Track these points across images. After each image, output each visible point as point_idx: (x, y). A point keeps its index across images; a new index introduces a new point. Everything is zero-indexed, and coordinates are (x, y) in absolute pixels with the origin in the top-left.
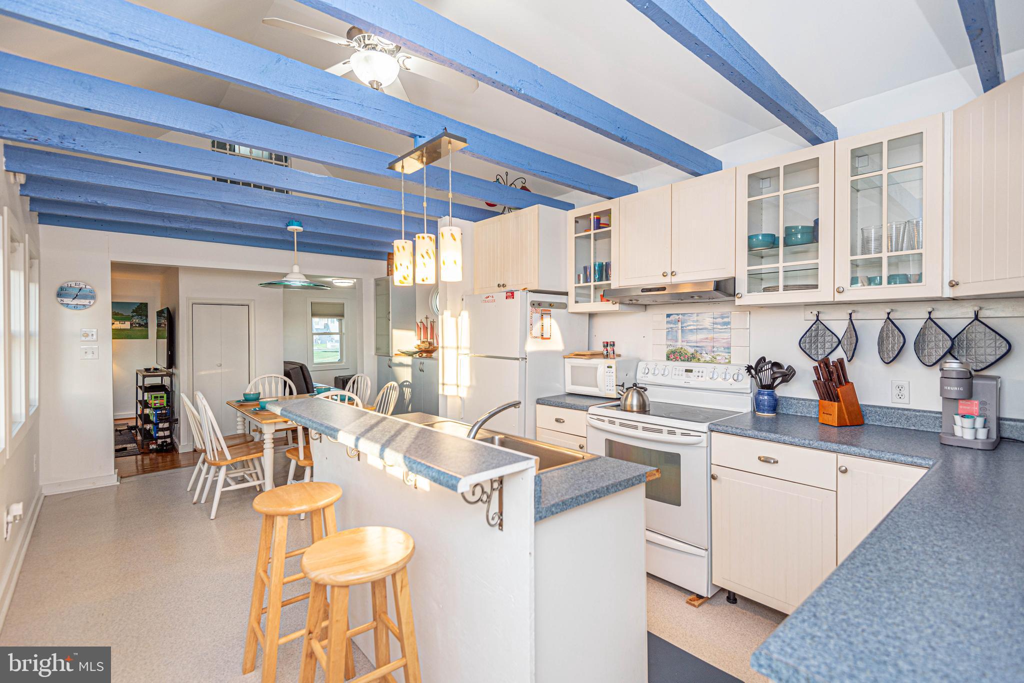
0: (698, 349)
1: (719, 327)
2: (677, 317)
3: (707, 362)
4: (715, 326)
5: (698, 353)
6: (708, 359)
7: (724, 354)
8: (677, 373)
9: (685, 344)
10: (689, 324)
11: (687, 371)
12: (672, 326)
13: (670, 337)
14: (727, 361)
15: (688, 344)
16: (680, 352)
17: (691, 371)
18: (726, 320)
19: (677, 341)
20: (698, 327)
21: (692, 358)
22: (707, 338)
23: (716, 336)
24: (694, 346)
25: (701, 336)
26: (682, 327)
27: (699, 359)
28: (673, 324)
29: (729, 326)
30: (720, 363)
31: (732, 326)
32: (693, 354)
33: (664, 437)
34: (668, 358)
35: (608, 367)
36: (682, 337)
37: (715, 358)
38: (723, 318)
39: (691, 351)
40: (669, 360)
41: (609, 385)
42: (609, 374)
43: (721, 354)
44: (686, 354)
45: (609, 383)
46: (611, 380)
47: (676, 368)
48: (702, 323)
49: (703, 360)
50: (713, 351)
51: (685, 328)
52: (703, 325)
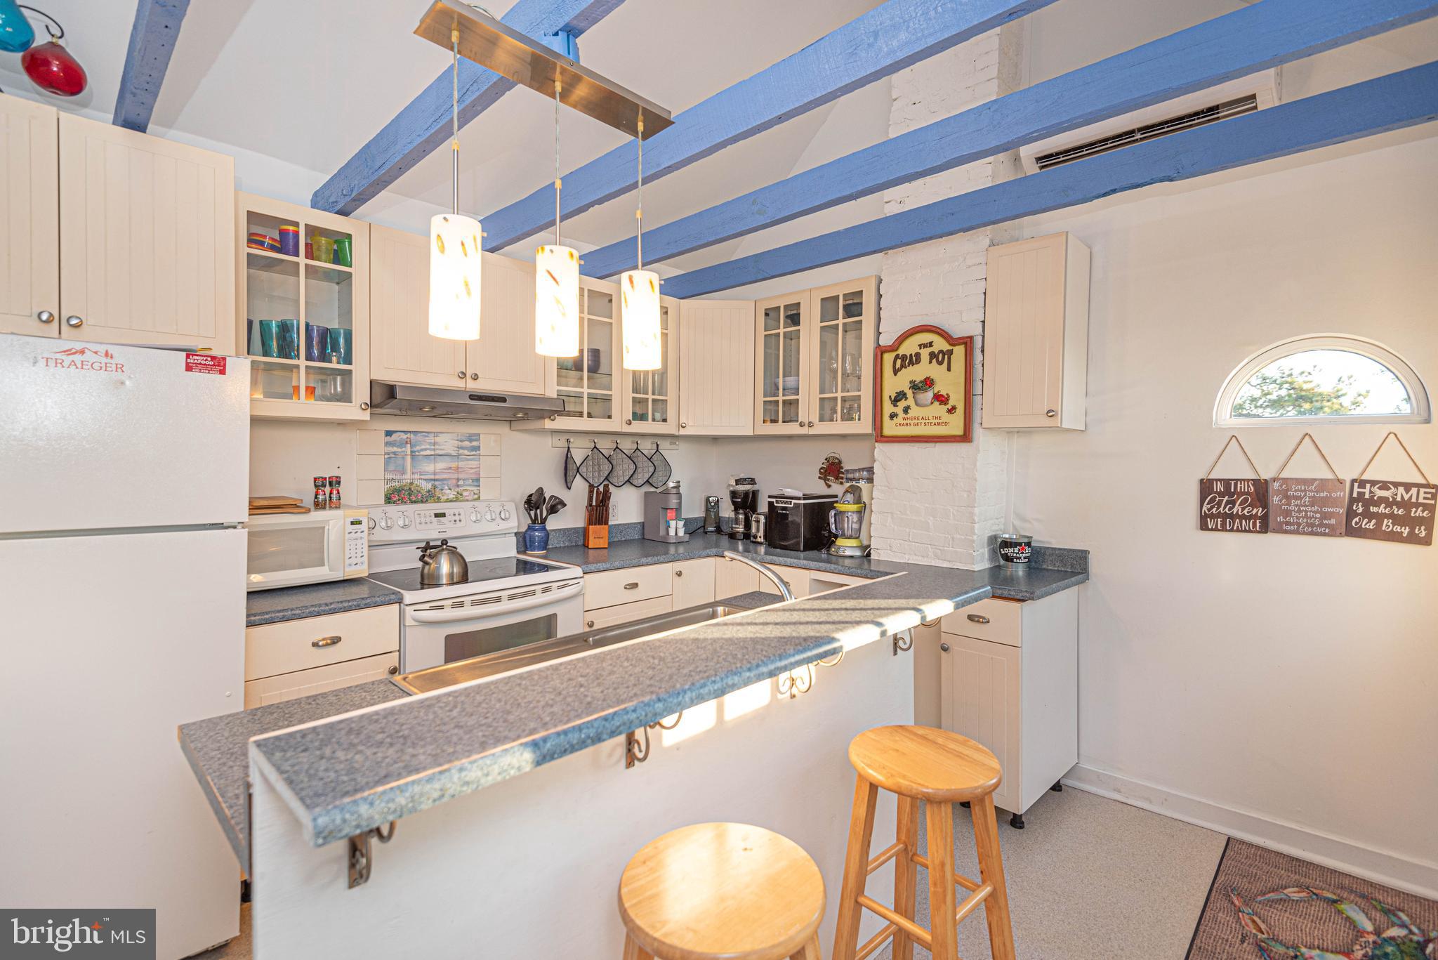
0: (437, 483)
1: (466, 452)
2: (405, 436)
3: (451, 501)
4: (461, 451)
5: (437, 490)
6: (451, 496)
7: (473, 488)
8: (423, 521)
9: (417, 476)
10: (423, 447)
11: (437, 515)
12: (395, 449)
13: (392, 467)
14: (476, 496)
15: (422, 477)
16: (410, 489)
17: (443, 515)
18: (475, 444)
19: (403, 473)
20: (438, 452)
21: (430, 497)
22: (450, 468)
23: (461, 464)
24: (432, 480)
25: (441, 465)
26: (412, 452)
27: (439, 498)
28: (398, 446)
29: (478, 452)
30: (467, 500)
31: (482, 451)
32: (429, 491)
33: (539, 598)
34: (388, 500)
35: (352, 523)
36: (413, 466)
37: (461, 495)
38: (471, 441)
39: (427, 486)
40: (389, 503)
41: (353, 555)
42: (353, 535)
43: (468, 488)
44: (420, 492)
45: (353, 551)
46: (359, 546)
47: (419, 512)
48: (442, 447)
49: (445, 498)
50: (458, 486)
51: (417, 454)
52: (443, 450)
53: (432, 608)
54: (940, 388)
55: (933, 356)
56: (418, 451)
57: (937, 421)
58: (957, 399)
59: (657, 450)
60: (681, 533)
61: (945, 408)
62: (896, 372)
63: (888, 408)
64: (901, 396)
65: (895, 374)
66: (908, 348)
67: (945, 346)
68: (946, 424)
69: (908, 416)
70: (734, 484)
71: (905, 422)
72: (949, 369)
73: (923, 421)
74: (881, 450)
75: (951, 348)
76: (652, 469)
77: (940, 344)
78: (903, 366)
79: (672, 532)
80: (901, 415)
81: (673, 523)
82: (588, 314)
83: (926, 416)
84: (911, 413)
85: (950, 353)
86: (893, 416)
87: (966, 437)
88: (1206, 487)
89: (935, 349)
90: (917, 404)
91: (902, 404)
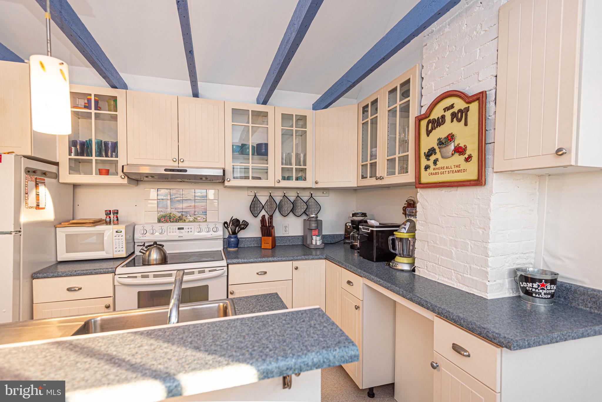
0: (183, 213)
1: (199, 198)
2: (167, 191)
3: (191, 222)
4: (197, 198)
5: (184, 216)
6: (191, 220)
7: (203, 216)
8: (171, 231)
9: (173, 210)
10: (177, 196)
11: (179, 229)
12: (163, 197)
13: (161, 206)
14: (205, 220)
15: (176, 210)
16: (170, 216)
17: (183, 228)
18: (204, 194)
19: (167, 208)
20: (184, 198)
21: (180, 219)
22: (190, 206)
23: (196, 204)
24: (181, 212)
25: (185, 205)
27: (185, 220)
30: (200, 222)
31: (208, 198)
32: (180, 217)
33: (197, 276)
34: (159, 221)
35: (117, 232)
36: (171, 205)
37: (197, 219)
39: (180, 215)
40: (160, 222)
41: (118, 247)
42: (117, 237)
43: (200, 216)
44: (175, 217)
45: (117, 245)
46: (121, 243)
47: (170, 227)
48: (186, 196)
49: (188, 220)
50: (195, 215)
51: (173, 199)
52: (187, 197)
53: (129, 277)
54: (460, 141)
55: (454, 115)
56: (174, 198)
57: (457, 169)
58: (472, 149)
59: (312, 197)
60: (319, 243)
61: (463, 157)
63: (424, 162)
64: (431, 152)
65: (428, 135)
66: (436, 114)
67: (463, 105)
68: (465, 170)
69: (437, 166)
70: (351, 216)
71: (435, 171)
72: (466, 124)
73: (447, 170)
74: (421, 193)
75: (467, 106)
76: (306, 207)
77: (459, 104)
78: (433, 128)
79: (314, 243)
80: (432, 166)
81: (314, 237)
82: (252, 124)
83: (449, 166)
85: (467, 109)
86: (427, 168)
87: (480, 181)
89: (455, 110)
90: (443, 157)
91: (433, 158)
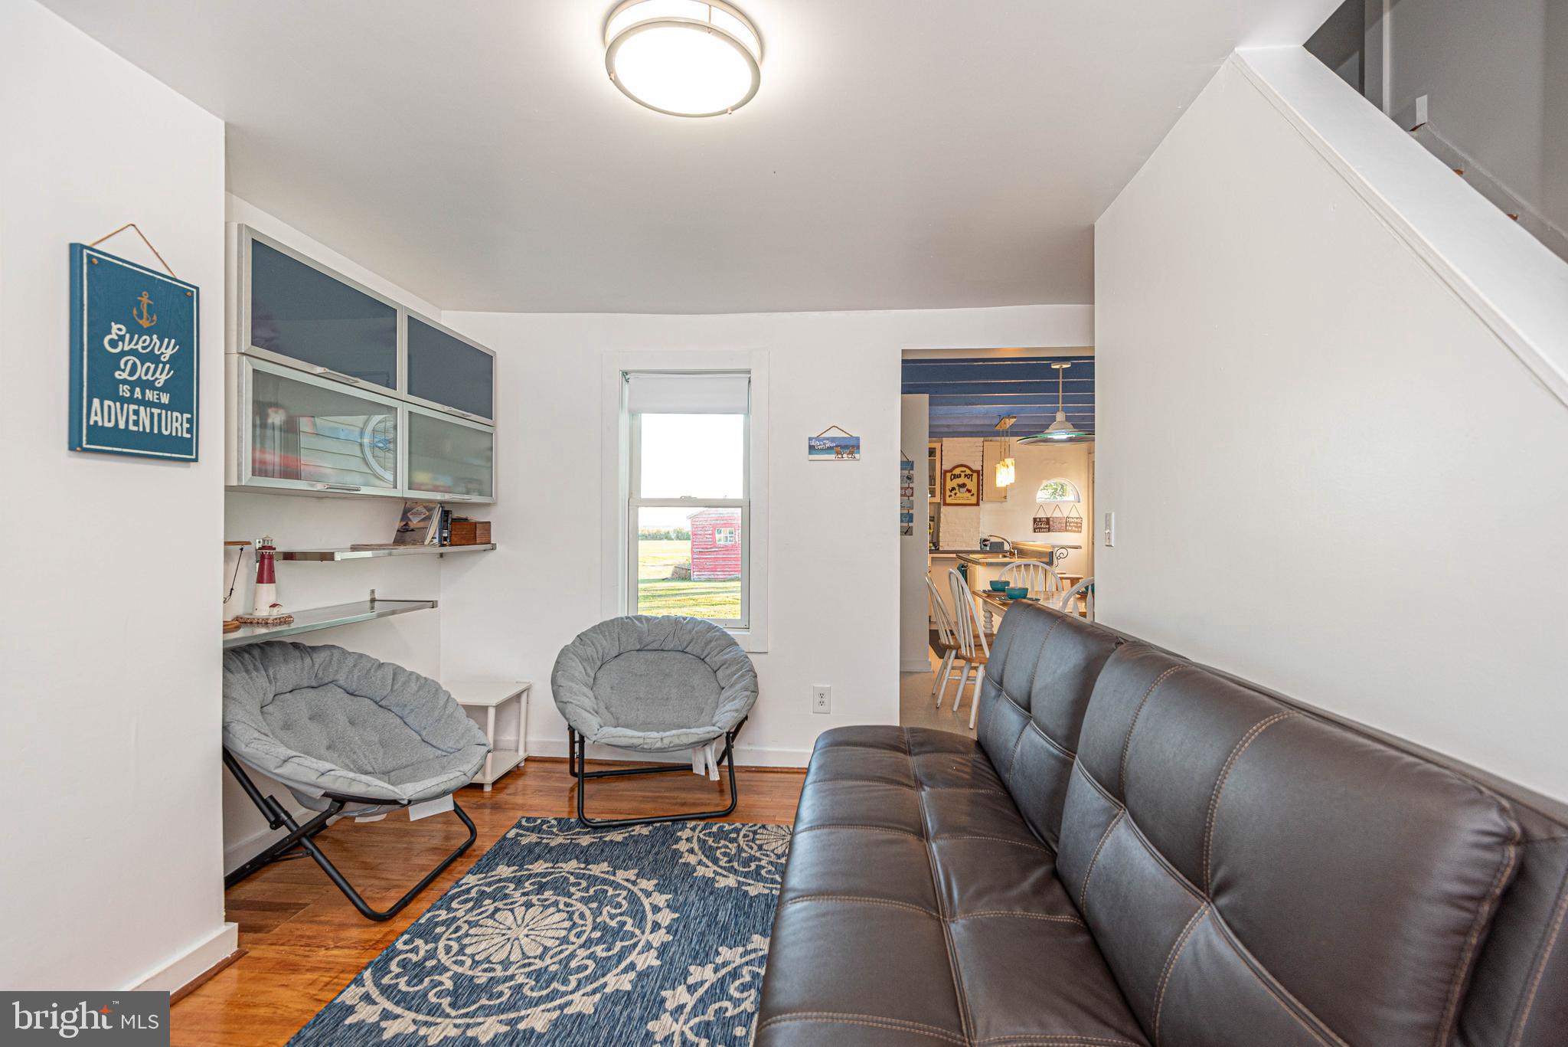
54: (969, 487)
55: (966, 475)
57: (967, 499)
58: (974, 491)
61: (970, 494)
62: (951, 480)
63: (948, 493)
64: (953, 489)
66: (957, 471)
67: (970, 473)
68: (970, 500)
71: (954, 499)
72: (971, 481)
73: (961, 499)
74: (944, 509)
75: (972, 473)
77: (968, 472)
78: (954, 478)
80: (953, 496)
83: (963, 496)
84: (957, 495)
85: (972, 475)
86: (950, 496)
87: (978, 504)
88: (1035, 520)
89: (966, 473)
90: (959, 492)
91: (954, 492)
